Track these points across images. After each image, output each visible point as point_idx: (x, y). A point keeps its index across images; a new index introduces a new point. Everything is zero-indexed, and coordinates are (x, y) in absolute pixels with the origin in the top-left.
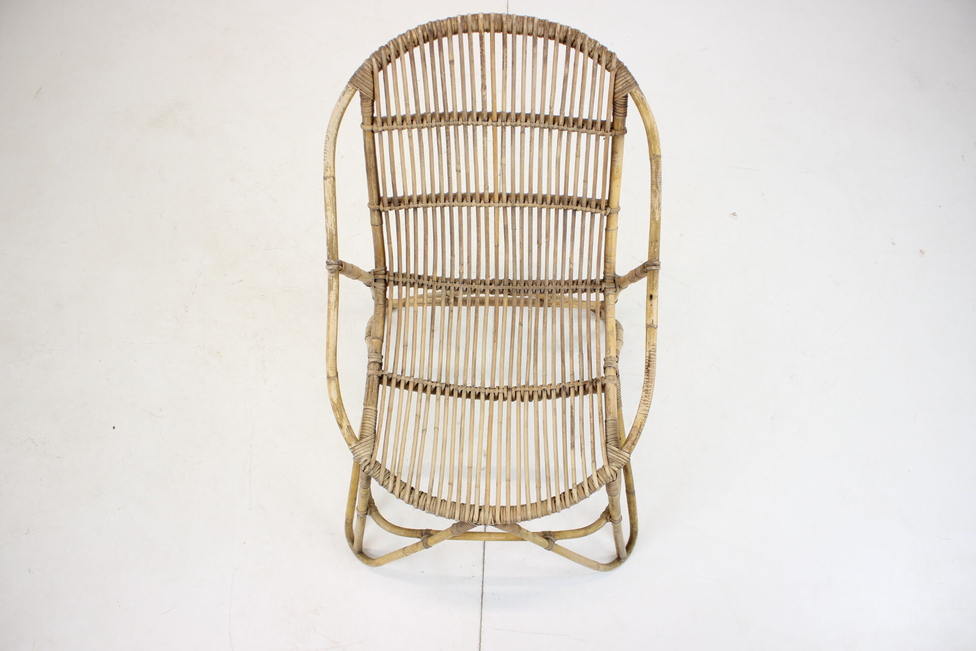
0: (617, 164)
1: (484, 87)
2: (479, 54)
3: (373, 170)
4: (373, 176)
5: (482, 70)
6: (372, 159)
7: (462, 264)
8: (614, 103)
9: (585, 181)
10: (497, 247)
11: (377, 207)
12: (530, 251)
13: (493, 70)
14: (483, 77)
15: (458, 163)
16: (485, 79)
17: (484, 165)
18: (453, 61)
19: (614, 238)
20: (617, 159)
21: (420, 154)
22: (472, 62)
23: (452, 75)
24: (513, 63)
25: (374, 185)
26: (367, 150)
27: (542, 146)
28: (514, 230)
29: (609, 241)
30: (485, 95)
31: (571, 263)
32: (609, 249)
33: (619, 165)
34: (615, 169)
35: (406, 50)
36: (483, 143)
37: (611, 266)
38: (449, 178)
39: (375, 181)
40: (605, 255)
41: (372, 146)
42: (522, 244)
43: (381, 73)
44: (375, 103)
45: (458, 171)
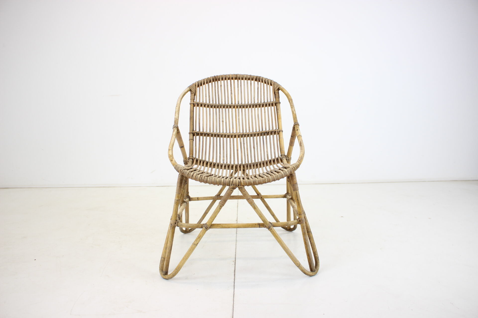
0: (279, 113)
1: (231, 93)
2: (230, 84)
3: (192, 118)
4: (192, 120)
5: (231, 88)
6: (192, 114)
7: (224, 157)
8: (275, 93)
9: (269, 121)
10: (237, 150)
11: (193, 132)
12: (251, 151)
13: (234, 88)
14: (231, 90)
15: (223, 118)
16: (232, 91)
17: (232, 119)
18: (221, 85)
19: (282, 141)
20: (279, 111)
21: (209, 114)
22: (227, 86)
23: (221, 90)
24: (241, 86)
25: (192, 124)
26: (191, 111)
27: (252, 111)
28: (244, 144)
29: (281, 142)
30: (232, 96)
31: (267, 152)
32: (281, 145)
33: (280, 114)
34: (279, 115)
35: (207, 83)
36: (232, 112)
37: (283, 151)
38: (219, 124)
39: (193, 122)
40: (280, 149)
41: (193, 109)
42: (247, 149)
43: (198, 88)
44: (195, 97)
45: (223, 121)
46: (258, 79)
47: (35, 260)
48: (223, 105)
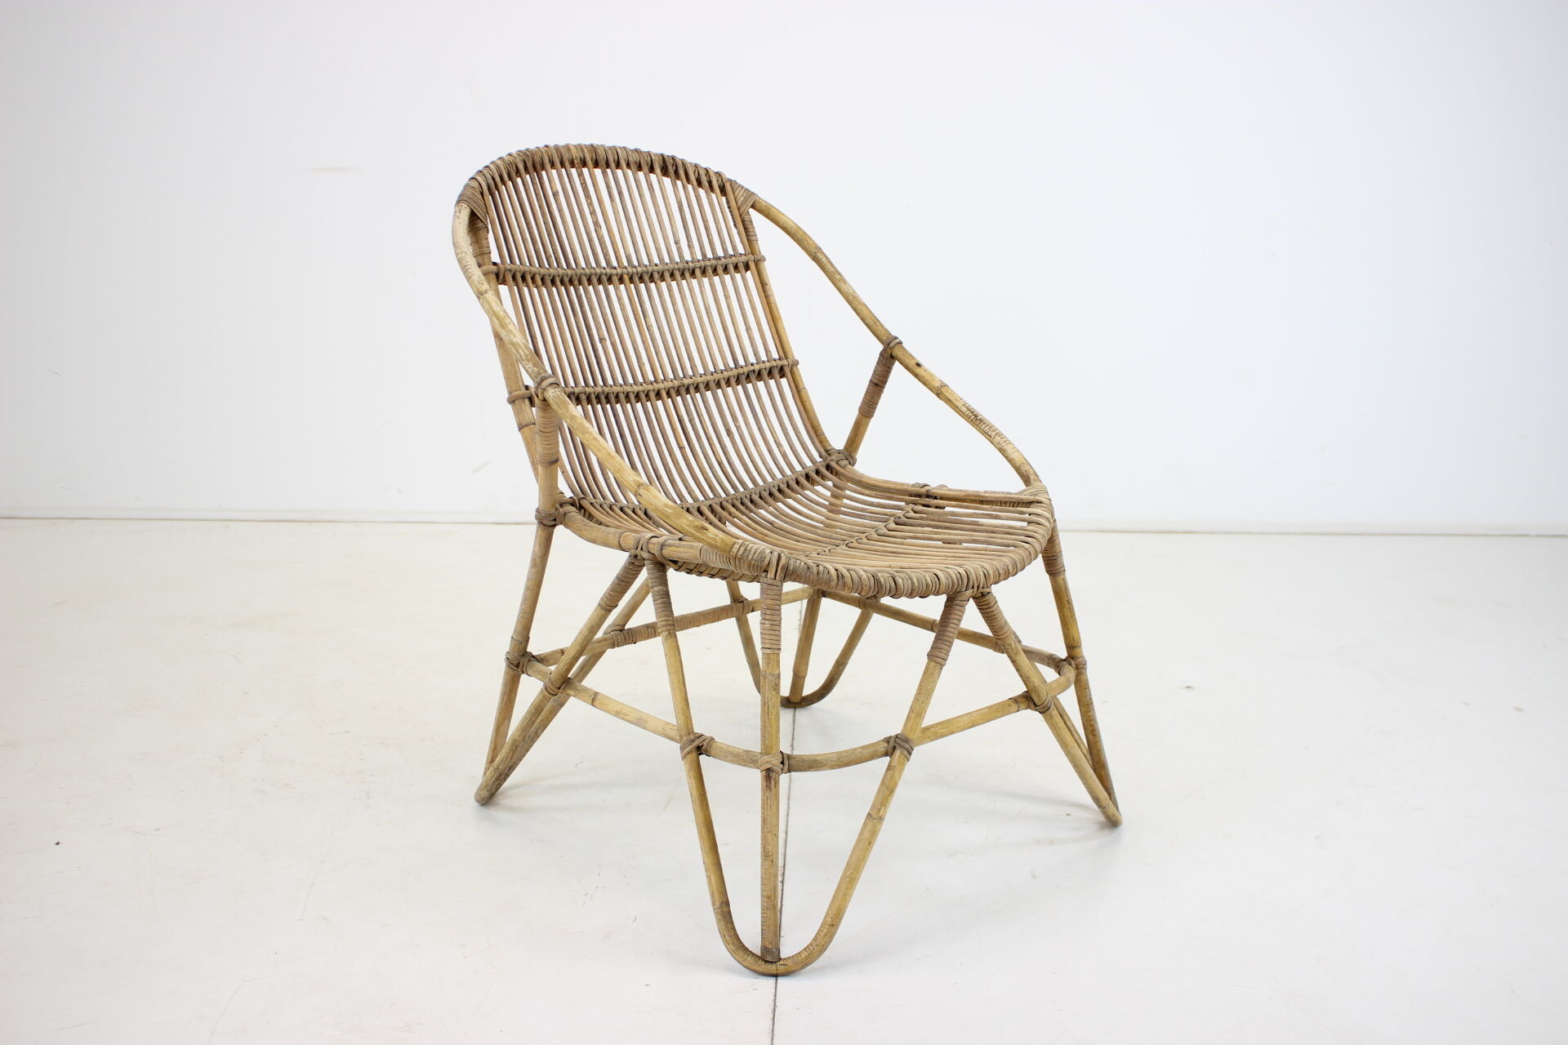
10: (682, 448)
12: (724, 446)
28: (693, 421)
42: (710, 439)
46: (670, 167)
47: (57, 844)
48: (586, 275)
